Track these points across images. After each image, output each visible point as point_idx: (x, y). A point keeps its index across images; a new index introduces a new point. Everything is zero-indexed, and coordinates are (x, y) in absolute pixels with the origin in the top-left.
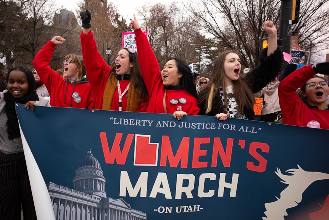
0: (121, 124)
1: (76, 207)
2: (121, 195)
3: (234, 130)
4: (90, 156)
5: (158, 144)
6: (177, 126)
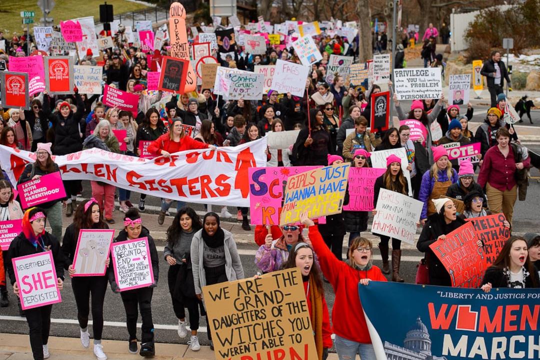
0: (446, 296)
2: (443, 354)
4: (419, 322)
5: (477, 313)
6: (494, 298)
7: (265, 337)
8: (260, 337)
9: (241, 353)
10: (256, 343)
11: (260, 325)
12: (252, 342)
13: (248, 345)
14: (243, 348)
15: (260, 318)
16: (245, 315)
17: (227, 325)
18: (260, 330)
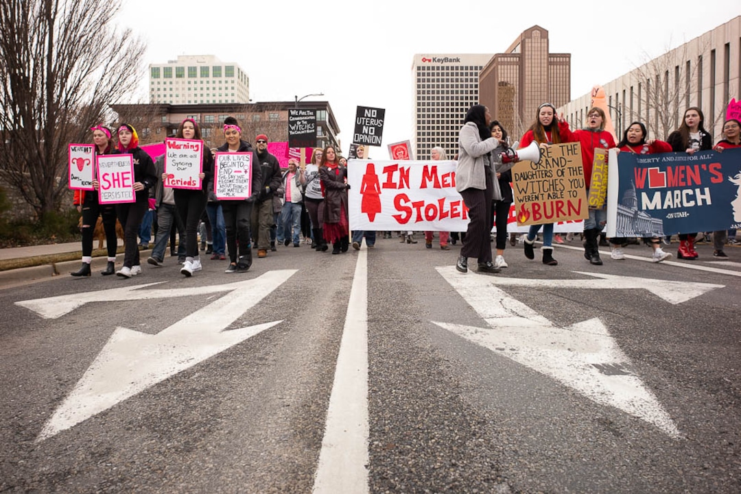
7: (550, 191)
8: (547, 190)
9: (533, 200)
10: (544, 194)
11: (547, 181)
12: (541, 193)
13: (538, 195)
14: (534, 196)
15: (548, 177)
16: (537, 173)
17: (524, 179)
18: (547, 185)
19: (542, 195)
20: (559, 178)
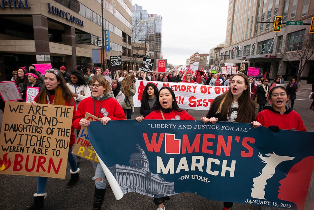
0: (155, 127)
1: (133, 176)
2: (157, 172)
3: (233, 130)
4: (138, 147)
5: (180, 140)
6: (192, 128)
7: (36, 146)
8: (33, 145)
9: (17, 151)
10: (29, 148)
11: (36, 136)
12: (27, 146)
13: (24, 148)
14: (19, 148)
15: (38, 132)
16: (28, 127)
17: (14, 131)
18: (34, 140)
19: (28, 148)
20: (48, 136)
